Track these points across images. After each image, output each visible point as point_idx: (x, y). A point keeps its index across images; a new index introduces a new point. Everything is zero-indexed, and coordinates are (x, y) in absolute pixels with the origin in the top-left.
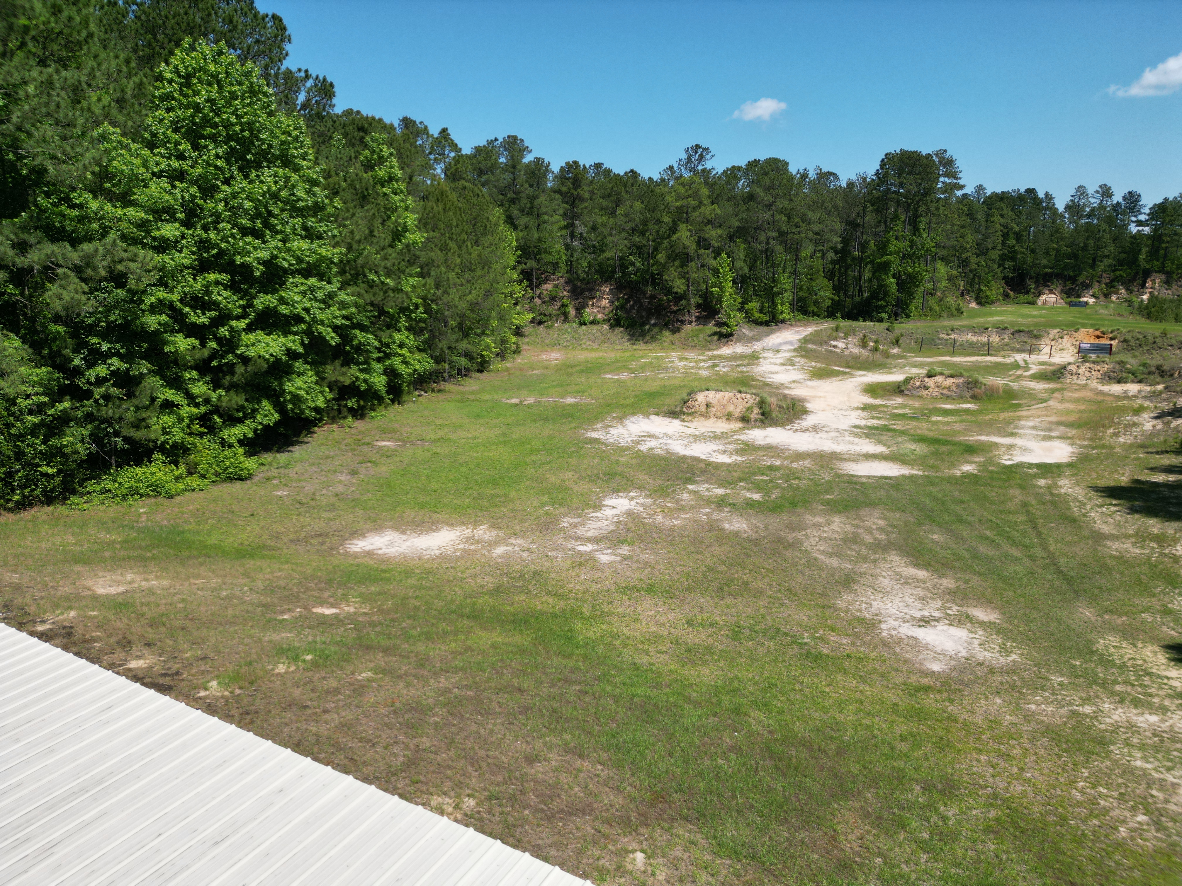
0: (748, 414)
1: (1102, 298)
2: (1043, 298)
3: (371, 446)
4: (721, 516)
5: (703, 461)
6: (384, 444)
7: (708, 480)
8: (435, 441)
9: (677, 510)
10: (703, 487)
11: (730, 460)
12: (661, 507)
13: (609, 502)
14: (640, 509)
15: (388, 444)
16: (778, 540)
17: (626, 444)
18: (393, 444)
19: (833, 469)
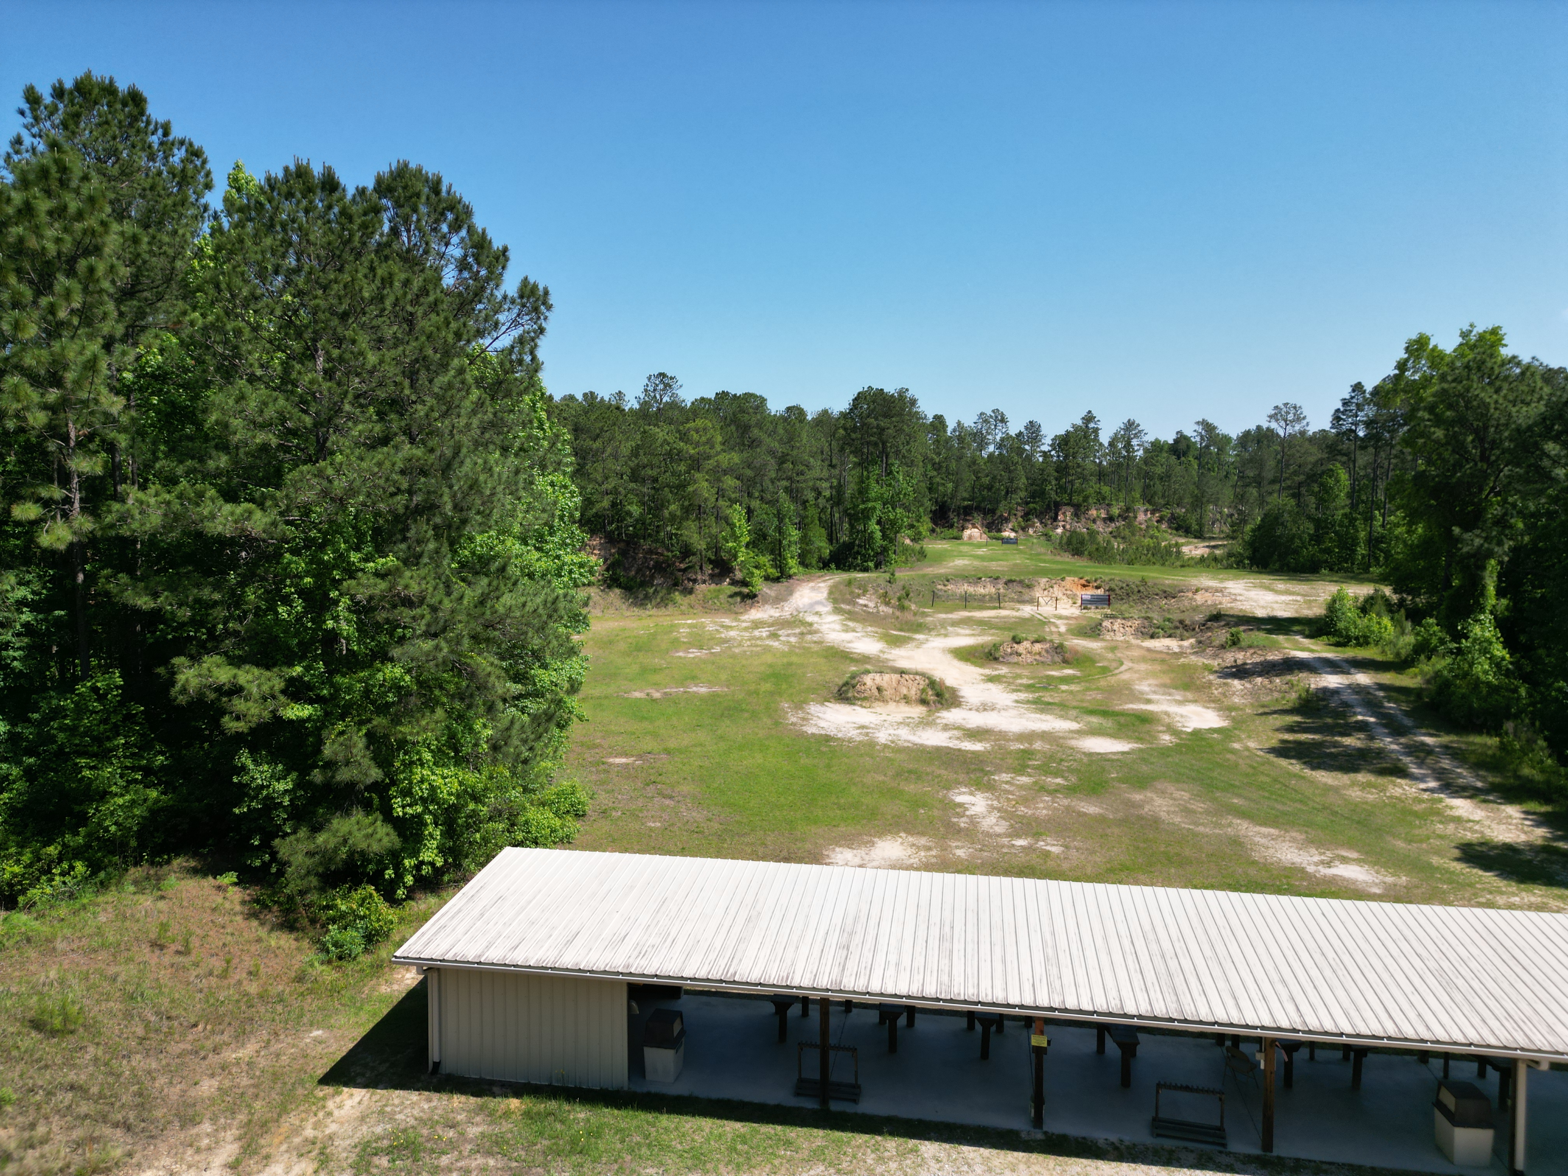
0: (923, 696)
1: (1021, 532)
2: (967, 533)
3: (611, 765)
4: (1066, 802)
5: (959, 750)
6: (618, 761)
7: (999, 770)
8: (668, 752)
9: (1025, 801)
10: (1005, 777)
11: (978, 747)
12: (1008, 800)
13: (959, 799)
14: (995, 803)
15: (623, 760)
16: (1141, 818)
17: (861, 738)
18: (630, 760)
19: (1072, 748)
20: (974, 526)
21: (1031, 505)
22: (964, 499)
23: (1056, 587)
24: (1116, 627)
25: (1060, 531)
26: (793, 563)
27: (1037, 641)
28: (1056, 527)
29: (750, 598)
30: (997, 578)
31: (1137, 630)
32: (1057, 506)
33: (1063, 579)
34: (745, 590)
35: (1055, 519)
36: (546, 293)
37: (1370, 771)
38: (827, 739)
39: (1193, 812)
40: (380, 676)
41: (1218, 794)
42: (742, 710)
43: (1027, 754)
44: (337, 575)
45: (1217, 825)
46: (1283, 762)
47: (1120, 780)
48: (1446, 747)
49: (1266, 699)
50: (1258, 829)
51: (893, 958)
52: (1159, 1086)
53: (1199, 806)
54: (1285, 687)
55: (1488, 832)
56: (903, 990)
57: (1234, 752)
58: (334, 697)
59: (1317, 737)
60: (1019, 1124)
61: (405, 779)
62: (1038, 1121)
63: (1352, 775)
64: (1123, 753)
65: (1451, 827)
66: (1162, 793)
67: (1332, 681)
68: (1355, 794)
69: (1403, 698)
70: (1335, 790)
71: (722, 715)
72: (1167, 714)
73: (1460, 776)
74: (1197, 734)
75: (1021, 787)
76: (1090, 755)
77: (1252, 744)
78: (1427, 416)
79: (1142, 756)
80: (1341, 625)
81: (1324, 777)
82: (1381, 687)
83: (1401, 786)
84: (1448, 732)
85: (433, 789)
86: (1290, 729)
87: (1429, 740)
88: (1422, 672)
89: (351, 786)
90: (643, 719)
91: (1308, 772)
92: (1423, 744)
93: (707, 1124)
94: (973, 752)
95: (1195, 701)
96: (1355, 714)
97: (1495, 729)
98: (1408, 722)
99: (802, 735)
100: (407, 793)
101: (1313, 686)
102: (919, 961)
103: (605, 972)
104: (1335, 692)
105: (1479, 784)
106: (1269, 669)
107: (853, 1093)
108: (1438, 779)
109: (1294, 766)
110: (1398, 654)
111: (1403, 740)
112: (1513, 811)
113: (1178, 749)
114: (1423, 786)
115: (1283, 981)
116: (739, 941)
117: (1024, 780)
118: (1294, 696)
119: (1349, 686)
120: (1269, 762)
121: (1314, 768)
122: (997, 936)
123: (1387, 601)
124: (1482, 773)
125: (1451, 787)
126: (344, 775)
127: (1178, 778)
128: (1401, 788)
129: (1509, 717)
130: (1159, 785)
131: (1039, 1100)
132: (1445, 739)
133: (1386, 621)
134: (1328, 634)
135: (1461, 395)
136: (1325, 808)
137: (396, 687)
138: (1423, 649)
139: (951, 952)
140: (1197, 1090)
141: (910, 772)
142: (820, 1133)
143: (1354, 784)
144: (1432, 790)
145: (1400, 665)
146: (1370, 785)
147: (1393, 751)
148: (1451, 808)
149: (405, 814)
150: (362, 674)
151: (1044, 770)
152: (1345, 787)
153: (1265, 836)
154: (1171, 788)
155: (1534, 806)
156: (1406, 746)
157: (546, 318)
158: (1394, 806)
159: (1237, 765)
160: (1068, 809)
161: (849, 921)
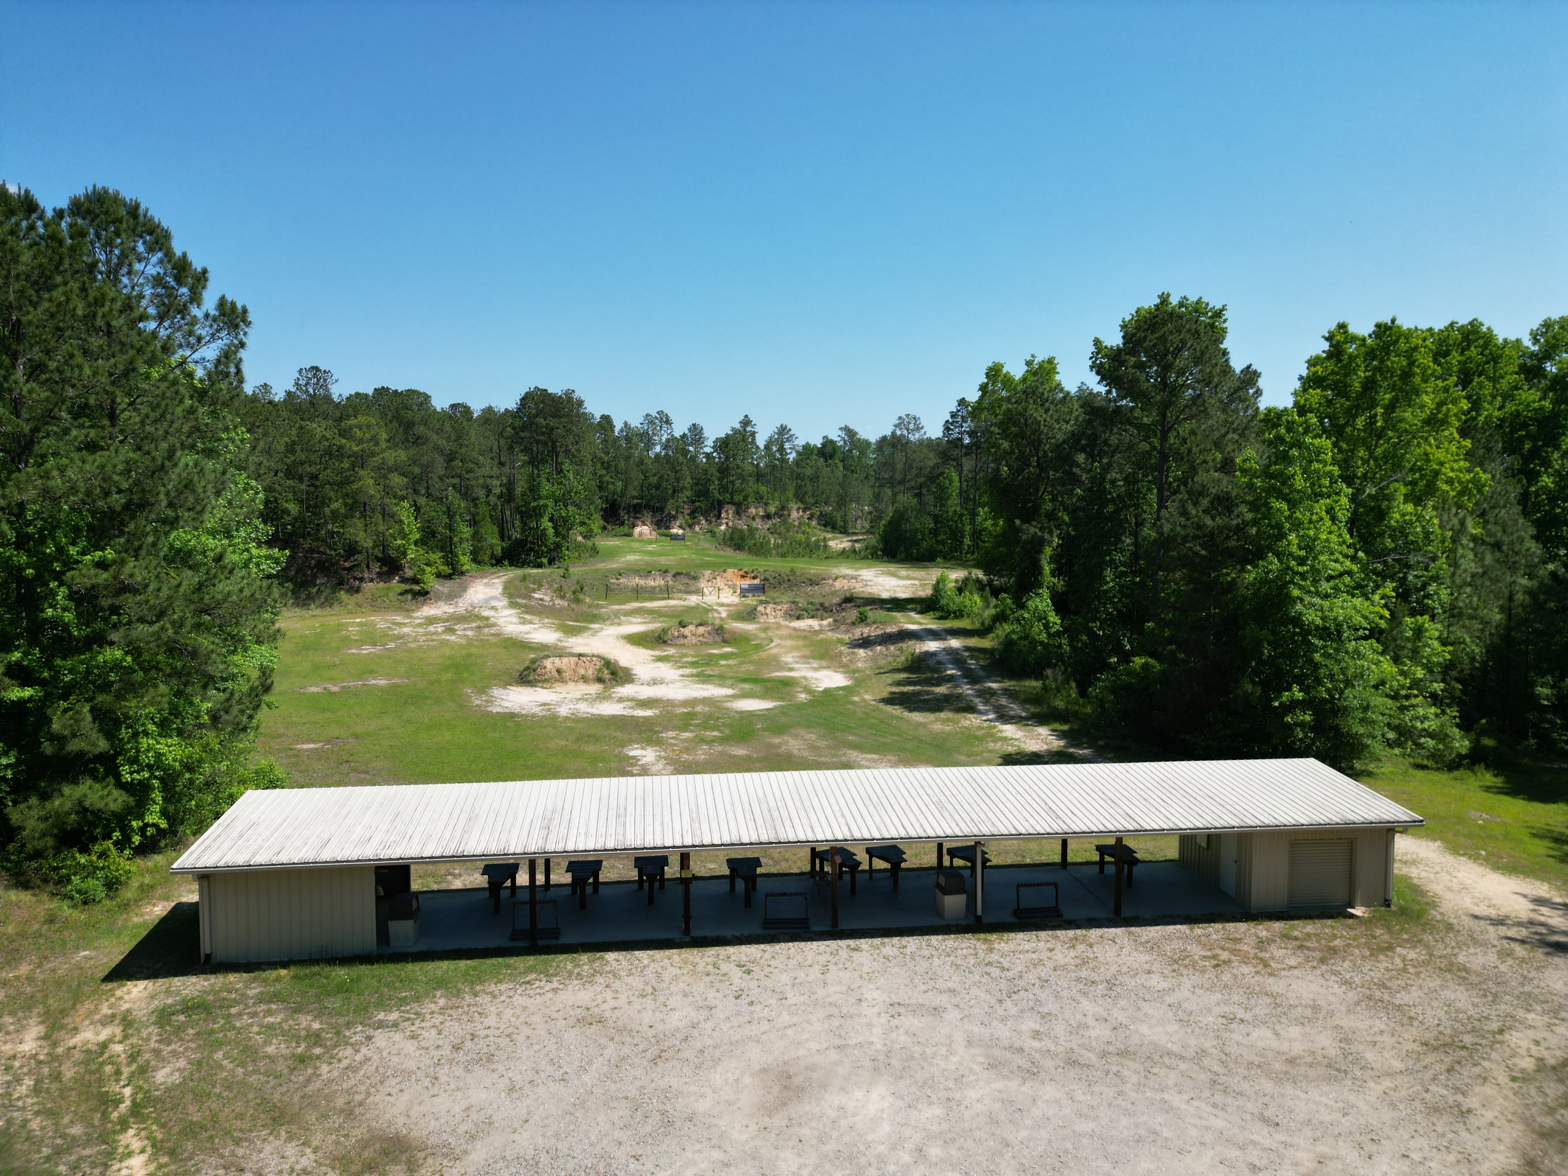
0: (600, 675)
1: (688, 529)
2: (637, 530)
3: (299, 751)
4: (720, 748)
5: (632, 716)
6: (305, 746)
7: (666, 729)
8: (356, 736)
9: (687, 750)
10: (671, 734)
11: (649, 713)
12: (674, 750)
13: (632, 753)
14: (663, 754)
15: (312, 746)
16: (778, 755)
17: (544, 713)
18: (319, 745)
19: (727, 709)
20: (644, 524)
21: (697, 504)
22: (633, 498)
23: (719, 578)
24: (768, 611)
25: (723, 527)
26: (465, 560)
27: (701, 625)
28: (720, 524)
29: (424, 596)
30: (666, 571)
31: (786, 613)
32: (720, 505)
33: (724, 571)
34: (417, 588)
35: (719, 517)
36: (245, 311)
37: (950, 710)
38: (512, 716)
39: (819, 748)
40: (100, 658)
41: (838, 734)
42: (426, 698)
43: (691, 715)
44: (57, 566)
45: (834, 756)
46: (889, 708)
47: (764, 730)
48: (1005, 690)
49: (882, 663)
50: (864, 756)
51: (582, 830)
52: (767, 895)
53: (822, 744)
54: (897, 653)
55: (1023, 746)
56: (591, 847)
57: (853, 703)
58: (55, 678)
59: (918, 688)
60: (675, 935)
61: (132, 748)
62: (687, 931)
63: (937, 714)
64: (768, 710)
65: (1000, 743)
66: (797, 736)
67: (932, 646)
68: (937, 727)
69: (981, 656)
70: (923, 725)
71: (406, 703)
72: (805, 678)
73: (1012, 709)
74: (827, 691)
75: (685, 740)
76: (742, 712)
77: (867, 697)
78: (997, 431)
79: (781, 711)
80: (943, 602)
81: (917, 717)
82: (967, 649)
83: (969, 719)
84: (1011, 678)
85: (159, 755)
86: (899, 684)
87: (994, 685)
88: (997, 636)
89: (81, 754)
90: (324, 710)
91: (906, 714)
92: (990, 688)
93: (445, 965)
94: (644, 717)
95: (827, 668)
96: (946, 670)
97: (1038, 676)
98: (982, 673)
99: (489, 714)
100: (134, 761)
101: (917, 651)
102: (602, 830)
103: (358, 860)
104: (933, 654)
105: (1024, 714)
106: (887, 639)
107: (555, 933)
108: (996, 712)
109: (896, 711)
110: (983, 623)
111: (977, 687)
112: (1043, 731)
113: (811, 704)
114: (985, 718)
115: (843, 816)
116: (464, 832)
117: (687, 735)
118: (903, 658)
119: (944, 649)
120: (878, 709)
121: (911, 710)
122: (658, 810)
123: (978, 581)
124: (1027, 706)
125: (1004, 717)
126: (74, 746)
127: (810, 725)
128: (971, 721)
129: (1050, 665)
130: (794, 731)
131: (687, 917)
132: (1007, 684)
133: (976, 598)
134: (934, 610)
135: (1021, 414)
136: (914, 738)
137: (117, 666)
138: (1001, 617)
139: (625, 823)
140: (791, 895)
141: (590, 736)
142: (532, 958)
143: (937, 720)
144: (990, 721)
145: (982, 632)
146: (949, 720)
147: (968, 695)
148: (1001, 731)
149: (133, 780)
150: (83, 657)
151: (705, 726)
152: (931, 723)
153: (869, 760)
154: (802, 732)
155: (1057, 726)
156: (978, 691)
157: (245, 334)
158: (963, 733)
159: (854, 712)
160: (722, 754)
161: (548, 814)
